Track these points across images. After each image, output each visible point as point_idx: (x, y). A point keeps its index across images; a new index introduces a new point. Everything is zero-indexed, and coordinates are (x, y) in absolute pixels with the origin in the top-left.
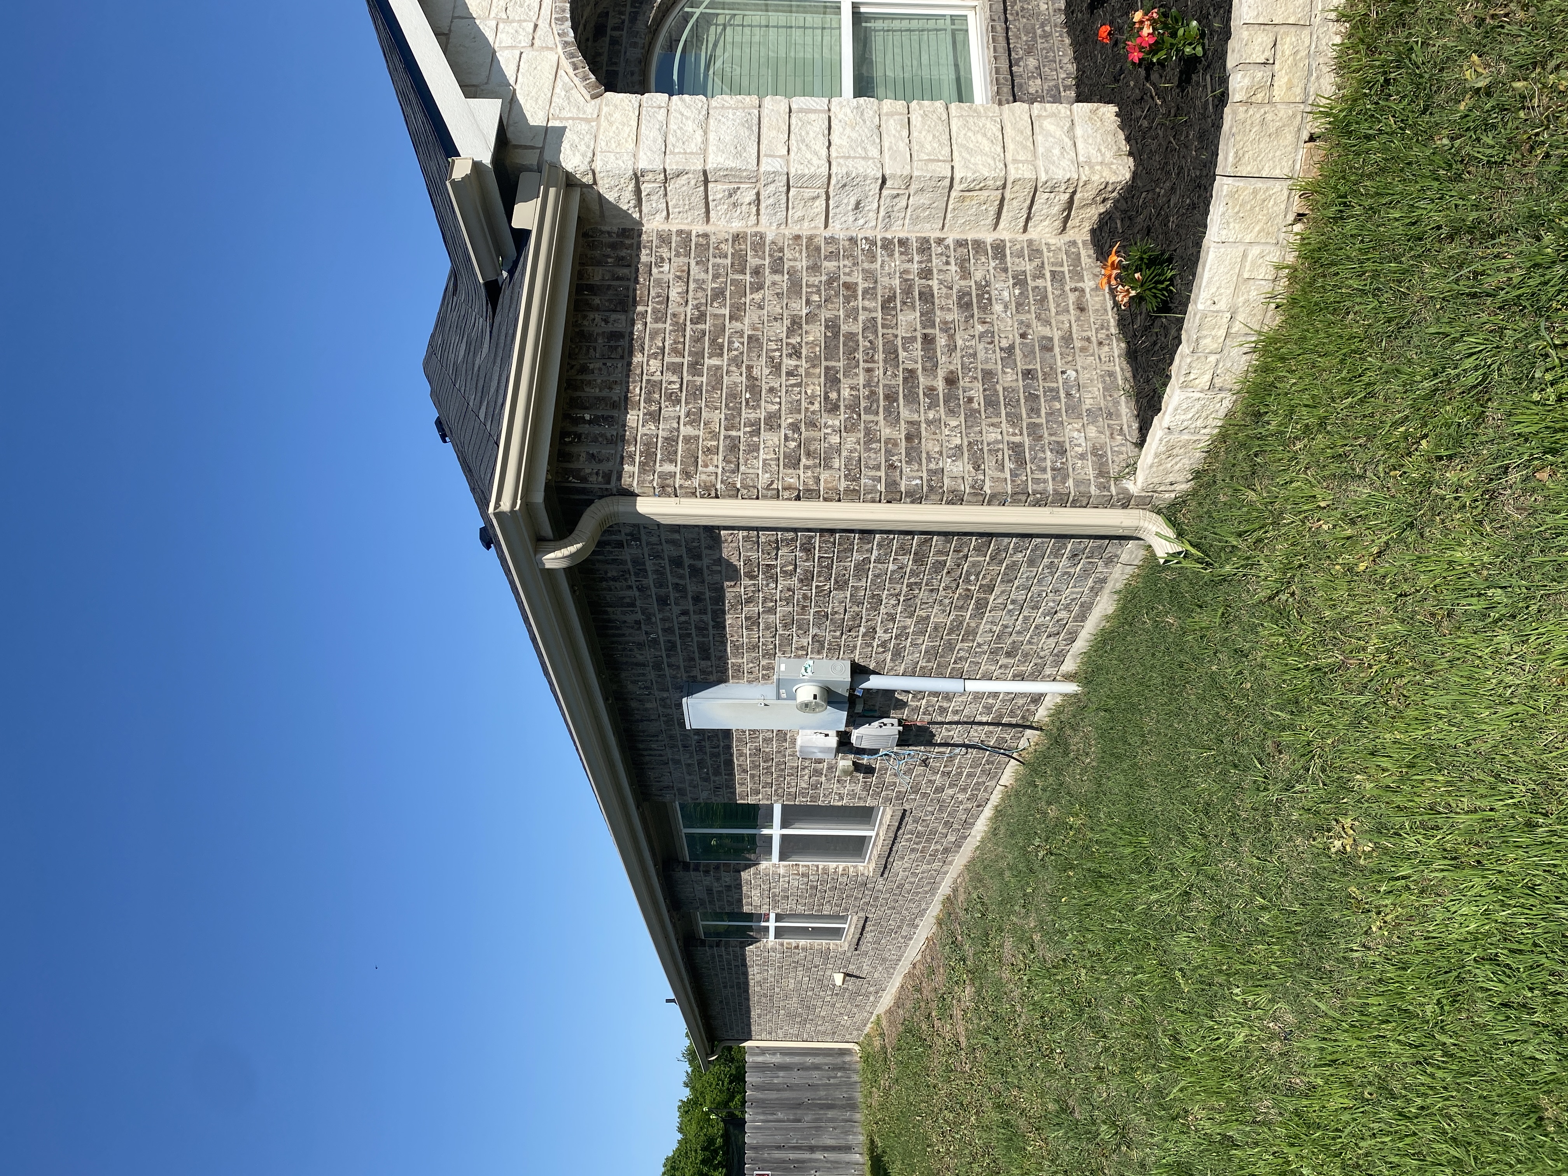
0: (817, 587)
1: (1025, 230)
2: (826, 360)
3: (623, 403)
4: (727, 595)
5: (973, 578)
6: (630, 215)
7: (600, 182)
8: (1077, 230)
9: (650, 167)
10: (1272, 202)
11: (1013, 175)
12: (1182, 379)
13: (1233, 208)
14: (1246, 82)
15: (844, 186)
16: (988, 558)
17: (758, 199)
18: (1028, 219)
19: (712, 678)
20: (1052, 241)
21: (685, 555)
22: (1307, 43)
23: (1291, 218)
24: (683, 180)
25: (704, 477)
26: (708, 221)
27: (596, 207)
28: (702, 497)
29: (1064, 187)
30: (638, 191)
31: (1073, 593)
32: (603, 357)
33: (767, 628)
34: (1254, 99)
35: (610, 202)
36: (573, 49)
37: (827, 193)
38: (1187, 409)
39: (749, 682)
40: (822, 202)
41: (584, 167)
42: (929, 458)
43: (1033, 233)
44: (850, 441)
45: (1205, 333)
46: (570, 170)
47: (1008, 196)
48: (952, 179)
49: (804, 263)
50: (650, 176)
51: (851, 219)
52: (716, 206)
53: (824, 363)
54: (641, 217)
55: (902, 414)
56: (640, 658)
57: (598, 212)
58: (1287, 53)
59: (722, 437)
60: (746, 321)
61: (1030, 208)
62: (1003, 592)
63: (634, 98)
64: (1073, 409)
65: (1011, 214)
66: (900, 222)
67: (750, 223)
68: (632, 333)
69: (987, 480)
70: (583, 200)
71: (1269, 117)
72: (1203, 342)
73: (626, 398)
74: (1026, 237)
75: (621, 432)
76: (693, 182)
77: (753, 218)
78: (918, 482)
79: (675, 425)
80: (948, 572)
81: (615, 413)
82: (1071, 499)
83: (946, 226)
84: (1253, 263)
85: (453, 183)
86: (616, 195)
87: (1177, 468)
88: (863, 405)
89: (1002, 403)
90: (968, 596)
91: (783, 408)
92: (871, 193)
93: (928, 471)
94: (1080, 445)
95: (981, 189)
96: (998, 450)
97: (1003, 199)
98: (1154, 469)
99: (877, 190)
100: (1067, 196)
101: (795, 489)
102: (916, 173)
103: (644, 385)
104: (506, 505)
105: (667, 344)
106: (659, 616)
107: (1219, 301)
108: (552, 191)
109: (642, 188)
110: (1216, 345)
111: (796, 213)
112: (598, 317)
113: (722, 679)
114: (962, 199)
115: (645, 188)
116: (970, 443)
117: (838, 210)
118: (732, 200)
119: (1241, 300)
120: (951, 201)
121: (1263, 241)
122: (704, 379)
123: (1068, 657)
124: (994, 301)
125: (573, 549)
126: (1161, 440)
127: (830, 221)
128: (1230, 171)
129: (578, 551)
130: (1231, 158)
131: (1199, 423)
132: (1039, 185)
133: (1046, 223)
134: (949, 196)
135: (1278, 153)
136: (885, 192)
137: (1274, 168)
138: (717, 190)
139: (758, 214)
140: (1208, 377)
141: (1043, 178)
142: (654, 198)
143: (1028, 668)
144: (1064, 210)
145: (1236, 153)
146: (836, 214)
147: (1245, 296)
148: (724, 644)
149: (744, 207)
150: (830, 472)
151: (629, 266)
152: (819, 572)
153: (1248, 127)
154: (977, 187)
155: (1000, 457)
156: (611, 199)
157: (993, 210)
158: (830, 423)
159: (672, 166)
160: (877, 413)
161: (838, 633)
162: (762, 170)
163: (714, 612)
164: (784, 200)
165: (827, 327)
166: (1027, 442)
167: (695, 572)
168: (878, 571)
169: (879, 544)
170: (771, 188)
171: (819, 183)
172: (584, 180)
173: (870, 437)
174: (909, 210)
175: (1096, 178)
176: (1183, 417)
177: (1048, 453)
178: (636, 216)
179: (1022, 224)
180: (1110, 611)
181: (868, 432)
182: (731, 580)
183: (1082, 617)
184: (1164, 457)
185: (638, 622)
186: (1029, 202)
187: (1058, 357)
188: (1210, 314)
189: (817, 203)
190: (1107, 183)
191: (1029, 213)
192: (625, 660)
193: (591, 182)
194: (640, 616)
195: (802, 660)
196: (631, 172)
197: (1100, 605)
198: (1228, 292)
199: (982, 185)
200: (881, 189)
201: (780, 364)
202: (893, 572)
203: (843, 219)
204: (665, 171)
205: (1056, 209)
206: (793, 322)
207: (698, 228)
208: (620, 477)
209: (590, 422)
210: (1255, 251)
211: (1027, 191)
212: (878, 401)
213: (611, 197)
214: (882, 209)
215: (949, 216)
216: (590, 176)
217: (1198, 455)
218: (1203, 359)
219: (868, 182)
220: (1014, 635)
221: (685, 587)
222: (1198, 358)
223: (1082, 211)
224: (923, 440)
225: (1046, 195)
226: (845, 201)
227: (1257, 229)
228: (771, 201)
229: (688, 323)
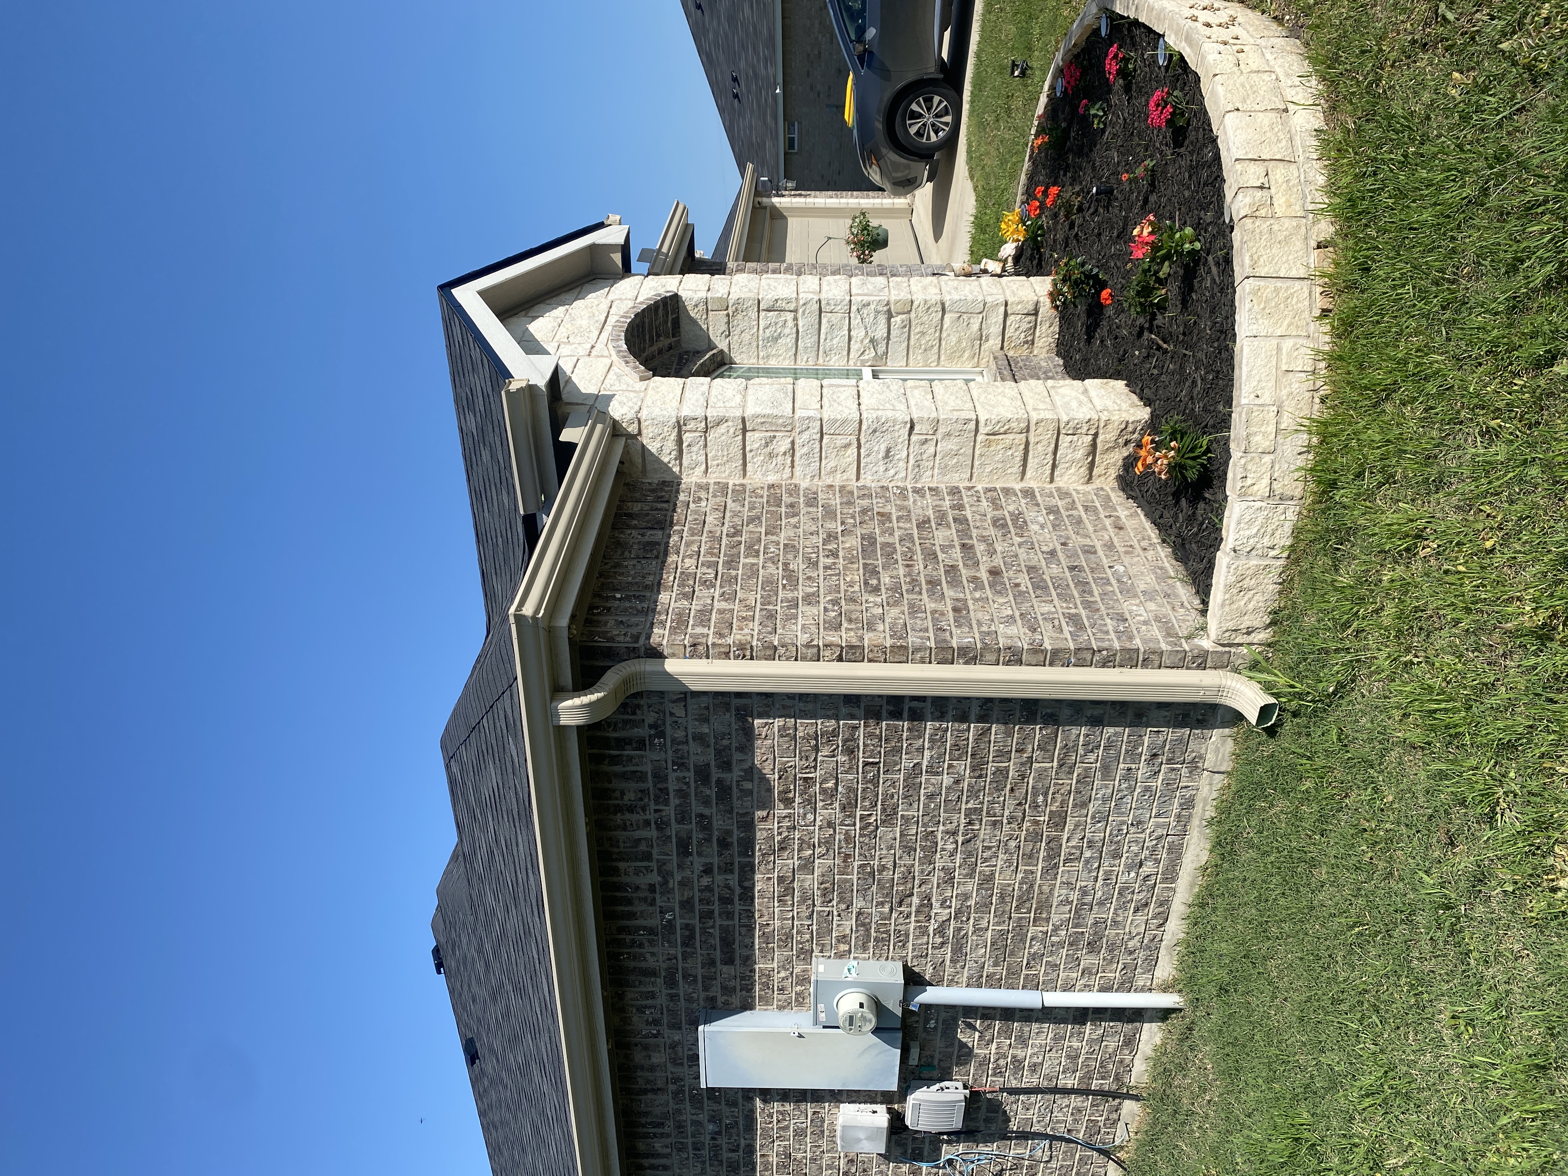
0: (862, 818)
1: (1052, 481)
2: (863, 558)
3: (657, 586)
4: (758, 835)
5: (1041, 799)
6: (671, 469)
7: (644, 432)
8: (1103, 478)
9: (692, 414)
10: (1295, 300)
11: (1034, 416)
12: (1239, 484)
13: (1259, 304)
14: (1248, 200)
15: (875, 431)
16: (1055, 764)
17: (793, 449)
18: (1054, 466)
19: (736, 1001)
20: (1080, 488)
21: (713, 763)
22: (1296, 174)
23: (1317, 313)
24: (722, 428)
25: (738, 637)
26: (745, 475)
27: (638, 460)
28: (737, 657)
29: (1085, 428)
30: (680, 441)
31: (1158, 826)
32: (638, 557)
33: (803, 900)
34: (1257, 214)
35: (652, 454)
36: (627, 354)
37: (858, 440)
38: (1250, 523)
39: (780, 1008)
40: (853, 450)
41: (631, 415)
42: (980, 624)
43: (1061, 481)
44: (894, 612)
45: (1255, 429)
46: (617, 418)
47: (1032, 440)
48: (977, 422)
49: (838, 501)
50: (691, 425)
51: (882, 469)
52: (753, 458)
53: (861, 562)
54: (680, 471)
55: (946, 594)
56: (651, 962)
57: (640, 466)
58: (1280, 181)
59: (758, 610)
60: (782, 535)
61: (1055, 453)
62: (1077, 826)
63: (680, 381)
64: (1129, 591)
65: (1036, 460)
66: (929, 473)
67: (785, 476)
68: (668, 543)
69: (1045, 639)
70: (626, 446)
71: (1275, 227)
72: (1255, 439)
73: (659, 584)
74: (1053, 485)
75: (652, 606)
76: (732, 430)
77: (788, 470)
78: (971, 640)
79: (710, 602)
80: (1012, 790)
81: (648, 594)
82: (1141, 658)
83: (975, 476)
84: (1289, 354)
85: (508, 393)
86: (659, 445)
87: (1251, 606)
88: (904, 588)
89: (1051, 587)
90: (1035, 837)
91: (822, 590)
92: (900, 440)
93: (980, 632)
94: (1141, 615)
95: (1005, 433)
96: (1054, 619)
97: (1027, 444)
98: (1227, 609)
99: (906, 437)
100: (1090, 438)
101: (838, 646)
102: (942, 417)
103: (678, 575)
104: (528, 610)
105: (702, 550)
106: (678, 877)
107: (1263, 394)
108: (599, 427)
109: (684, 438)
110: (1268, 443)
111: (829, 464)
112: (634, 533)
113: (747, 1006)
114: (988, 444)
115: (687, 438)
116: (1021, 614)
117: (868, 459)
118: (768, 450)
119: (1284, 392)
120: (978, 446)
121: (1294, 333)
122: (740, 572)
123: (1163, 952)
124: (1029, 523)
125: (594, 697)
126: (1229, 567)
127: (862, 472)
128: (1248, 271)
129: (598, 700)
130: (1247, 261)
131: (1267, 541)
132: (1062, 426)
133: (1072, 471)
134: (975, 441)
135: (1291, 257)
136: (914, 438)
137: (1290, 268)
138: (754, 439)
139: (793, 467)
140: (1266, 481)
141: (1065, 418)
142: (694, 449)
143: (1114, 974)
144: (1088, 455)
145: (1251, 256)
146: (867, 464)
147: (1288, 389)
148: (751, 929)
149: (779, 458)
150: (875, 633)
151: (667, 502)
152: (864, 790)
153: (1258, 236)
154: (1002, 430)
155: (1056, 623)
156: (654, 451)
157: (1019, 454)
158: (871, 599)
159: (712, 413)
160: (920, 593)
161: (886, 909)
162: (796, 417)
163: (742, 867)
164: (818, 450)
165: (863, 539)
166: (1083, 613)
167: (724, 792)
168: (931, 789)
169: (931, 740)
170: (805, 436)
171: (850, 430)
172: (629, 430)
173: (914, 610)
174: (938, 458)
175: (1115, 418)
176: (1247, 533)
177: (1108, 621)
178: (676, 469)
179: (1048, 472)
180: (1205, 857)
181: (911, 606)
182: (763, 808)
183: (1171, 875)
184: (1235, 591)
185: (652, 888)
186: (1053, 446)
187: (1104, 558)
188: (1255, 408)
189: (849, 452)
190: (1127, 422)
191: (1054, 460)
192: (632, 964)
193: (636, 432)
194: (655, 878)
195: (843, 961)
196: (674, 420)
197: (1191, 848)
198: (1270, 385)
199: (1006, 427)
200: (910, 435)
201: (817, 562)
202: (948, 788)
203: (875, 469)
204: (706, 418)
205: (1080, 453)
206: (829, 536)
207: (734, 480)
208: (649, 637)
209: (620, 599)
210: (1287, 344)
211: (1050, 435)
212: (920, 585)
213: (653, 447)
214: (911, 457)
215: (976, 463)
216: (636, 425)
217: (1271, 587)
218: (1257, 460)
219: (897, 427)
220: (1095, 908)
221: (710, 818)
222: (1252, 459)
223: (1106, 456)
224: (972, 612)
225: (1070, 438)
226: (876, 449)
227: (1286, 323)
228: (805, 450)
229: (724, 536)
